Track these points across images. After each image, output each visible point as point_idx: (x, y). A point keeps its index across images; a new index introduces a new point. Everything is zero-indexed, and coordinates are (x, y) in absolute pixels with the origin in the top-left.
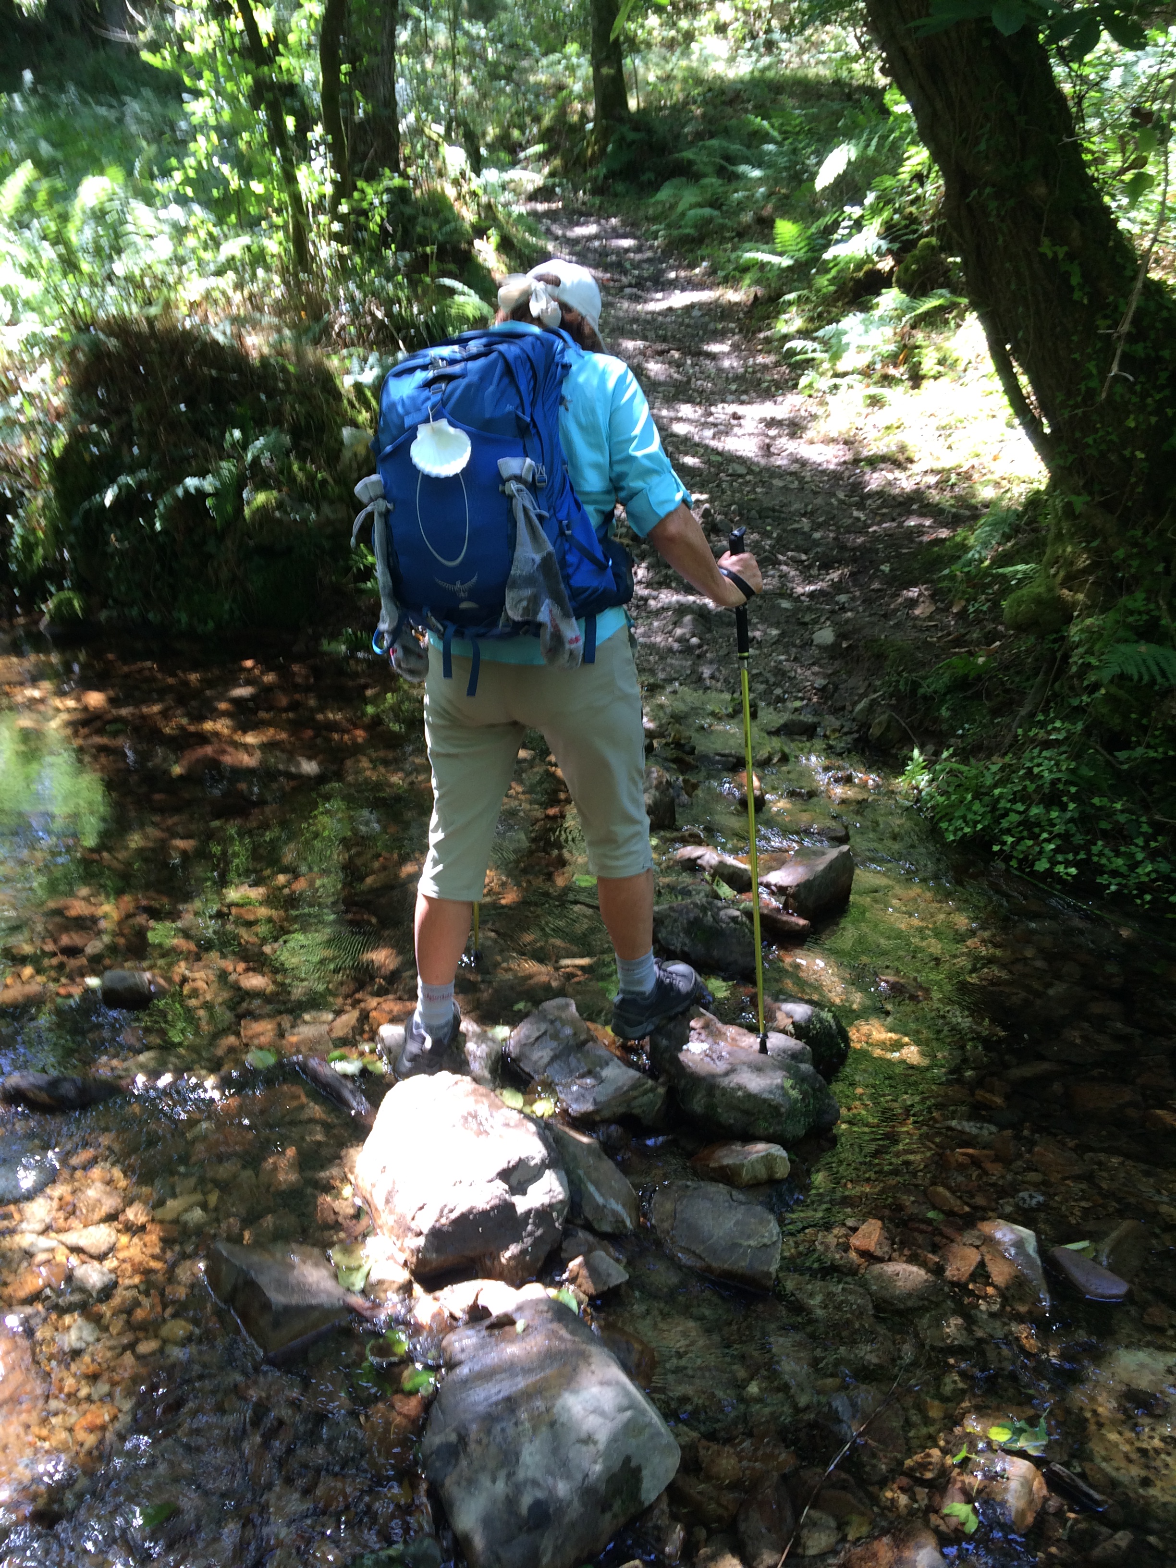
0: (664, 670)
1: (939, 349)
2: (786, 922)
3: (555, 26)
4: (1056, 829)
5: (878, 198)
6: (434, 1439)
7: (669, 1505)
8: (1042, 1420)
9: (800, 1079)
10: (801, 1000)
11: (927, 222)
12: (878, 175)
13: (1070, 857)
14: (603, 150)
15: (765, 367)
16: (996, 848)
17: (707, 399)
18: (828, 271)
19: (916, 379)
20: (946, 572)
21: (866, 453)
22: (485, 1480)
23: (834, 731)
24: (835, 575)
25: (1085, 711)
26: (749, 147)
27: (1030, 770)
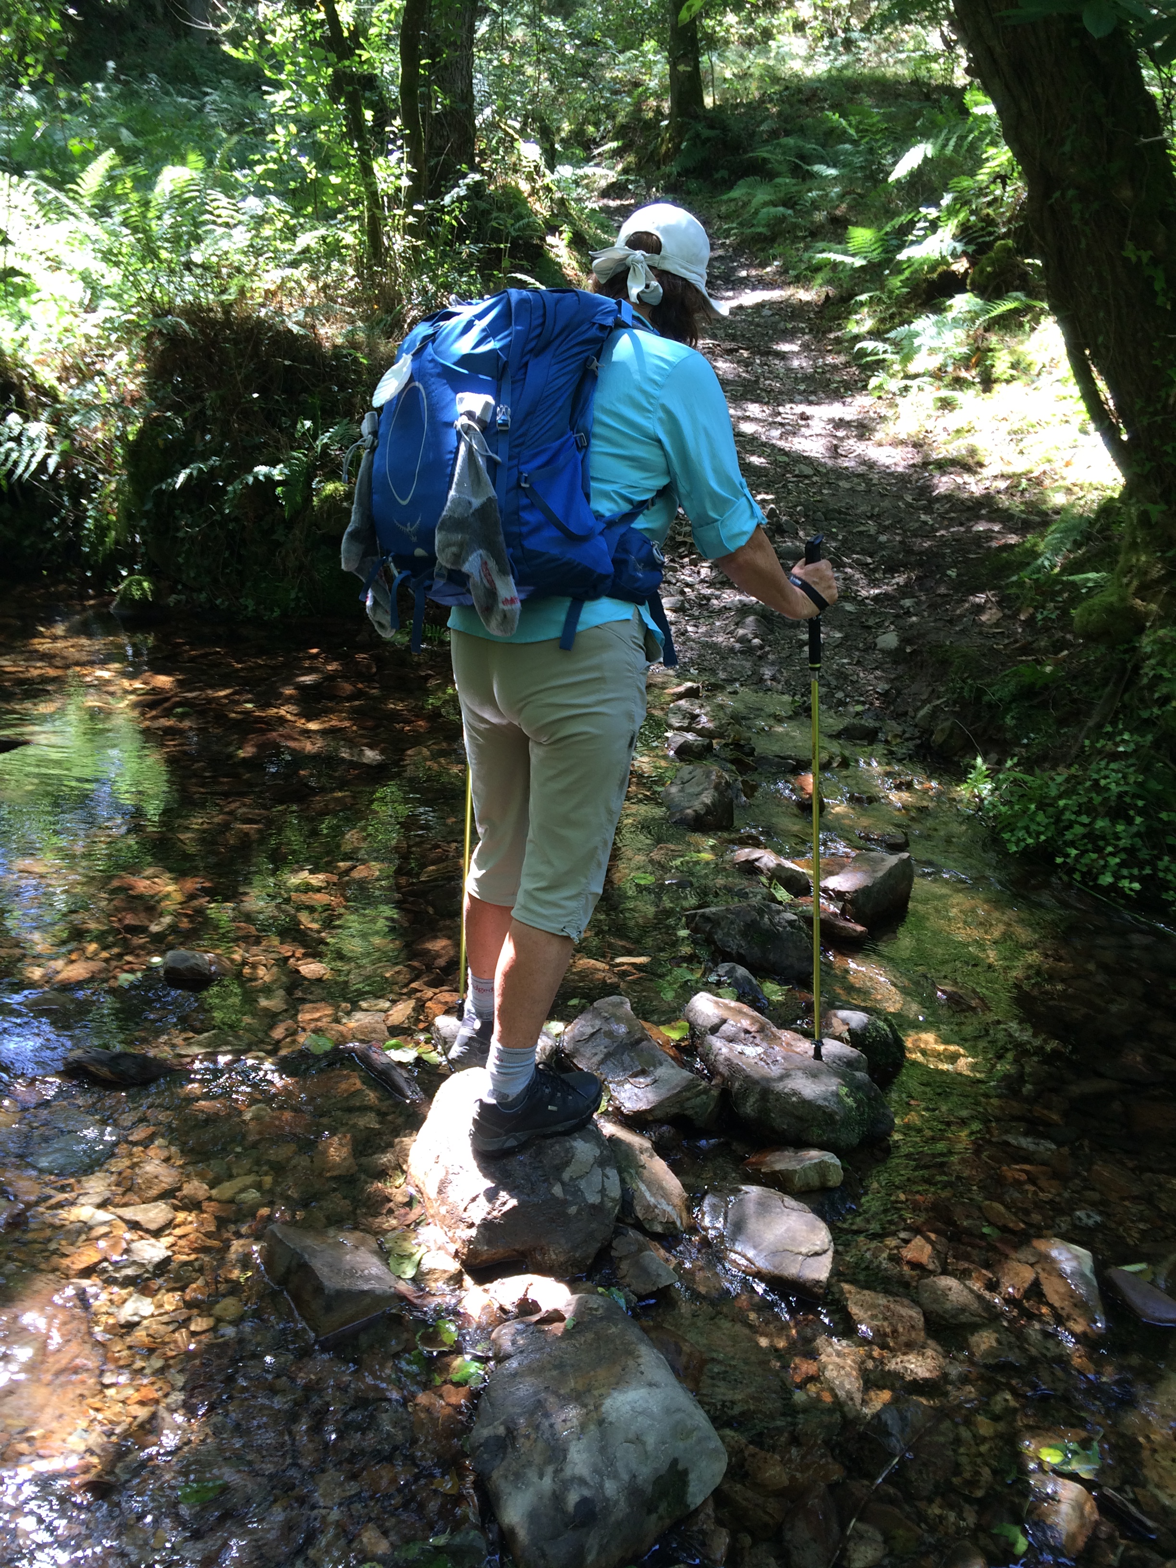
0: (724, 670)
1: (1012, 352)
2: (843, 928)
3: (633, 22)
4: (1122, 843)
5: (955, 199)
6: (483, 1432)
7: (715, 1511)
8: (1095, 1444)
9: (854, 1087)
10: (857, 1008)
11: (1004, 224)
12: (954, 176)
13: (1136, 871)
14: (677, 148)
15: (835, 367)
16: (1059, 860)
17: (776, 399)
18: (901, 272)
19: (988, 382)
20: (1014, 578)
21: (935, 456)
22: (532, 1475)
23: (896, 736)
24: (900, 579)
25: (1154, 724)
26: (823, 146)
27: (1096, 782)
